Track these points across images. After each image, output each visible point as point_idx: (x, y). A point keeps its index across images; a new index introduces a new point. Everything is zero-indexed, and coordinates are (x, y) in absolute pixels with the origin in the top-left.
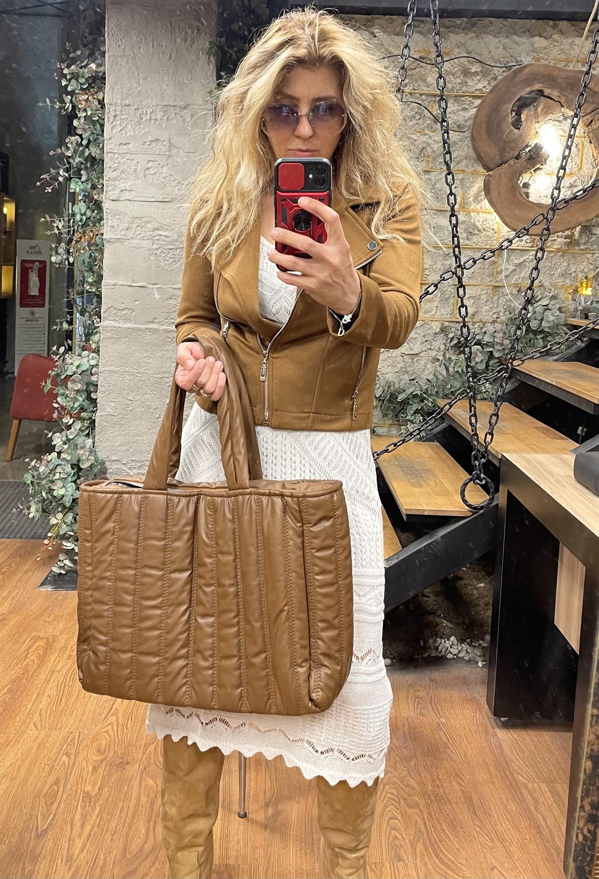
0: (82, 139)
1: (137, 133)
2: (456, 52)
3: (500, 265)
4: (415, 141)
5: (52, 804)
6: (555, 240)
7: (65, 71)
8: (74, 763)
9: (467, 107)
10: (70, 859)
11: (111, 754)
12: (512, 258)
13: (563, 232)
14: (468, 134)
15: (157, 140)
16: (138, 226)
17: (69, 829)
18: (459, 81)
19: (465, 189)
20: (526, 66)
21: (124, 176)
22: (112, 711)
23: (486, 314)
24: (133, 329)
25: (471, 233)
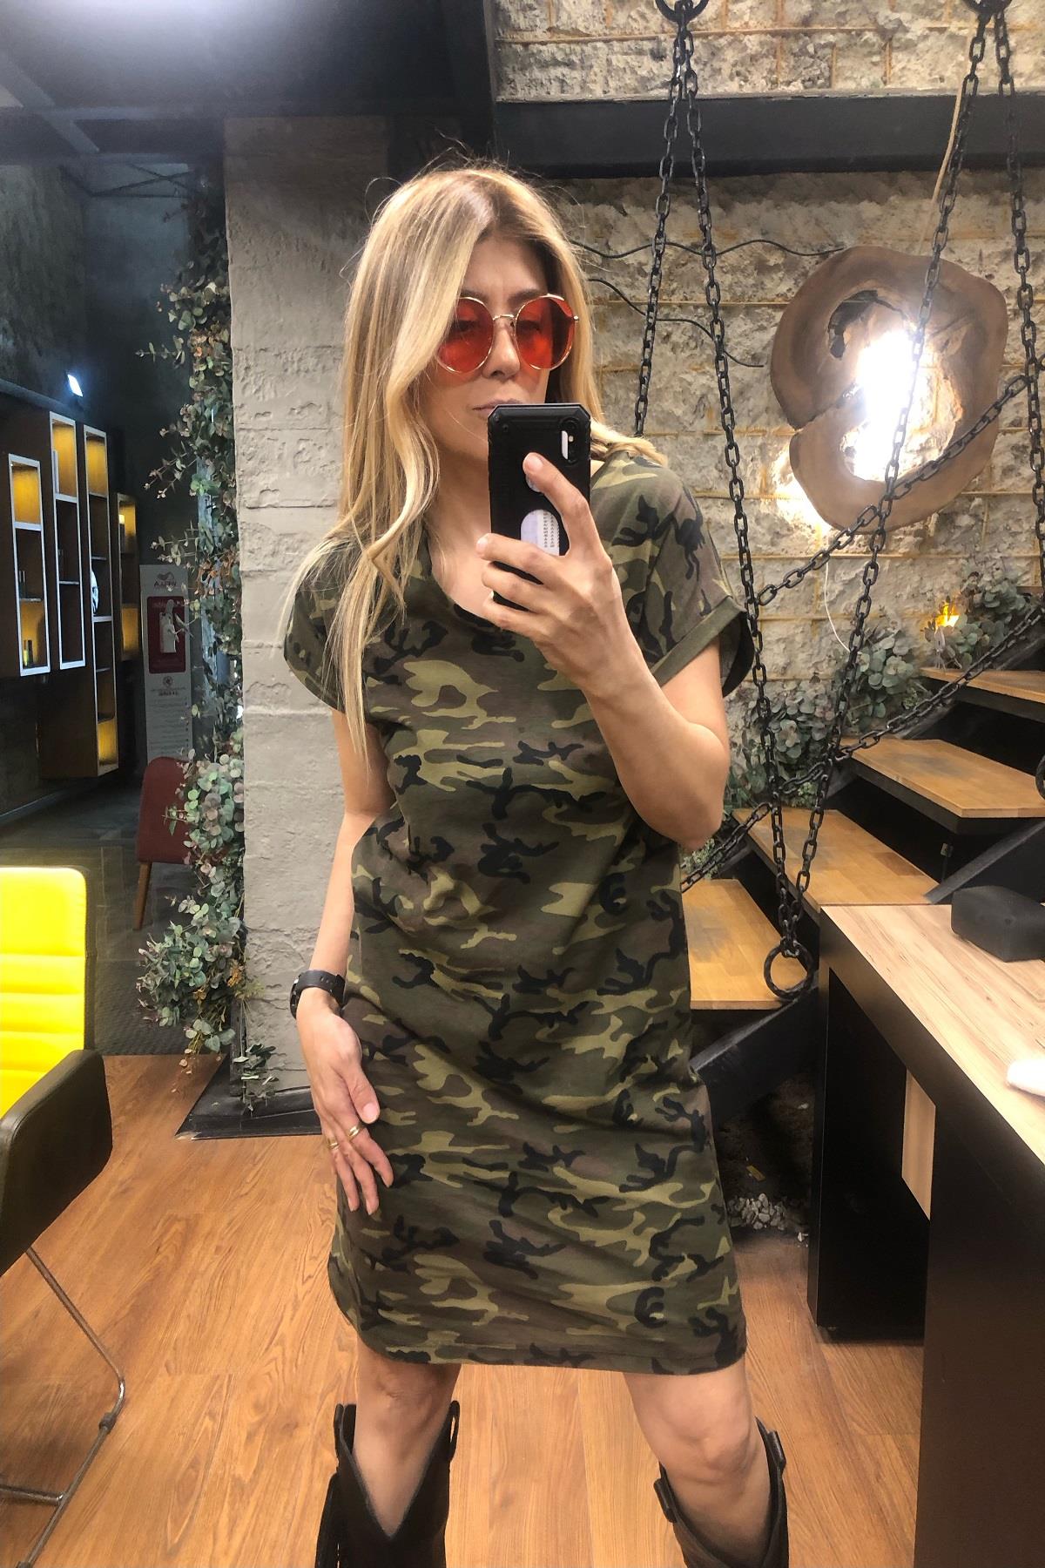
1: (279, 396)
2: (746, 234)
3: (821, 584)
4: (690, 384)
6: (901, 540)
7: (173, 298)
9: (765, 324)
12: (838, 572)
13: (912, 524)
14: (766, 369)
15: (310, 405)
16: (287, 549)
18: (751, 281)
19: (767, 461)
20: (849, 251)
21: (263, 466)
23: (803, 665)
24: (290, 717)
25: (778, 533)
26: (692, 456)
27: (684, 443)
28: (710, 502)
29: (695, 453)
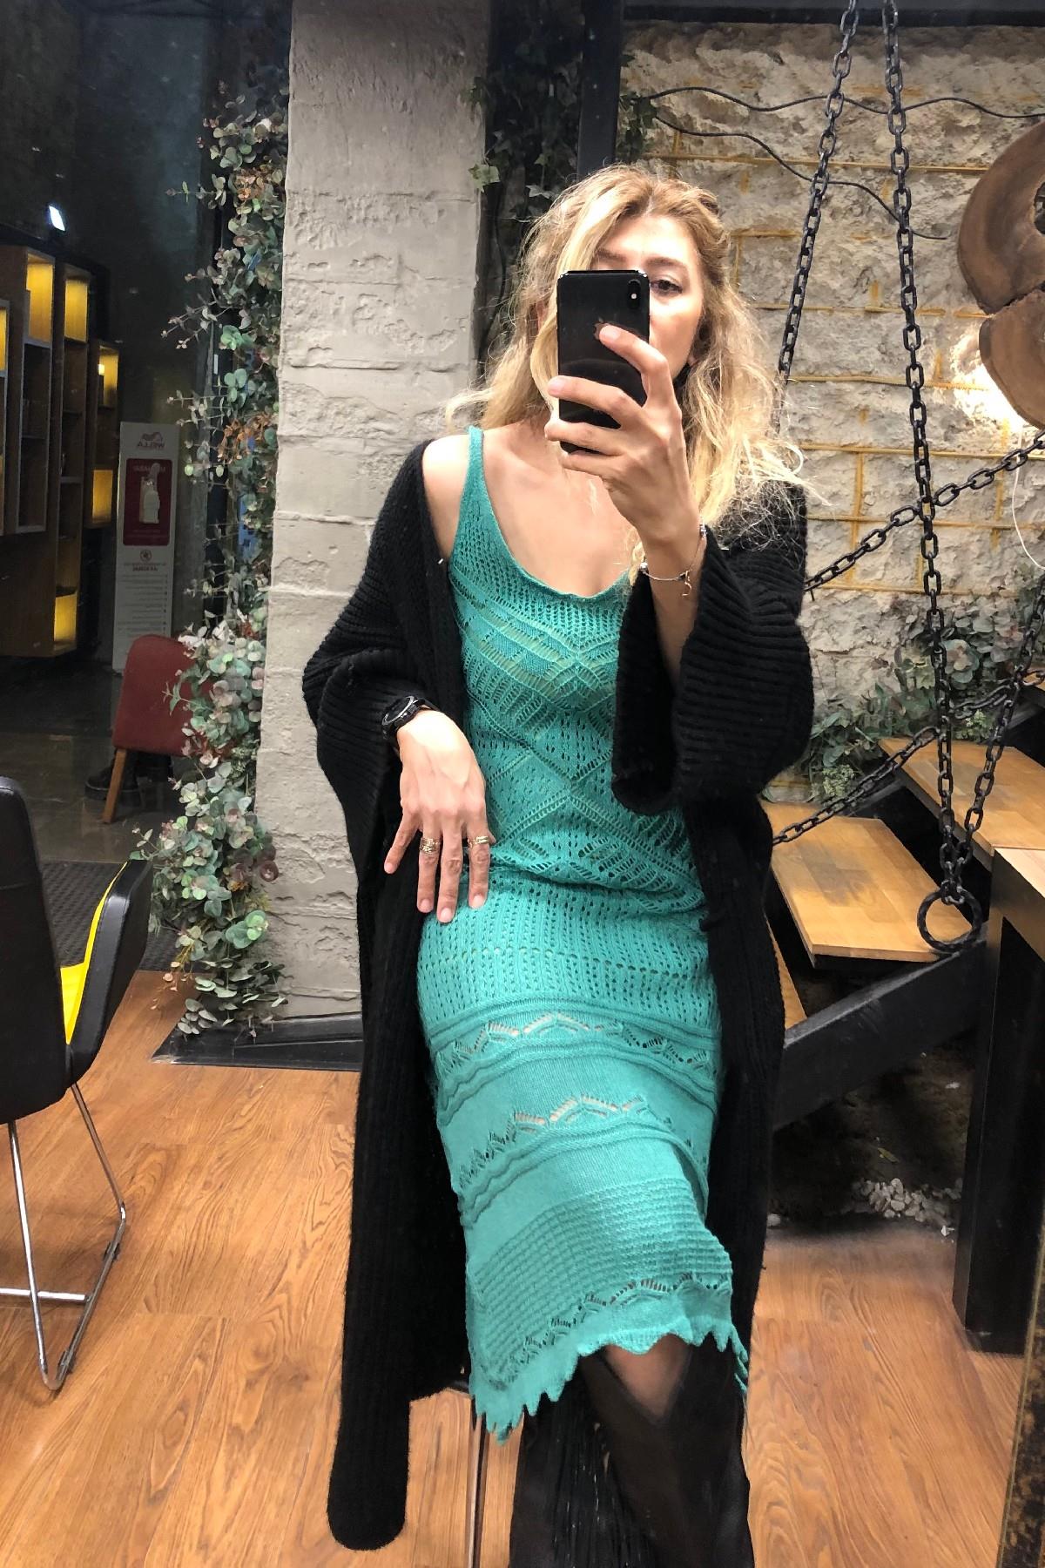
0: (243, 254)
1: (341, 245)
2: (934, 90)
3: (1007, 488)
4: (851, 255)
5: (175, 1444)
7: (218, 133)
8: (214, 1373)
9: (951, 191)
10: (204, 1546)
11: (279, 1361)
12: (1030, 474)
14: (951, 242)
15: (377, 257)
16: (338, 414)
17: (205, 1491)
18: (936, 143)
19: (944, 344)
21: (315, 322)
22: (281, 1284)
23: (979, 579)
24: (327, 599)
25: (953, 427)
26: (849, 335)
27: (839, 320)
28: (868, 387)
29: (852, 331)
